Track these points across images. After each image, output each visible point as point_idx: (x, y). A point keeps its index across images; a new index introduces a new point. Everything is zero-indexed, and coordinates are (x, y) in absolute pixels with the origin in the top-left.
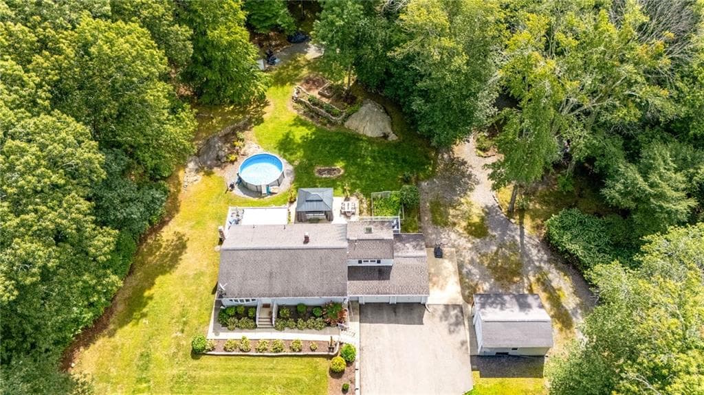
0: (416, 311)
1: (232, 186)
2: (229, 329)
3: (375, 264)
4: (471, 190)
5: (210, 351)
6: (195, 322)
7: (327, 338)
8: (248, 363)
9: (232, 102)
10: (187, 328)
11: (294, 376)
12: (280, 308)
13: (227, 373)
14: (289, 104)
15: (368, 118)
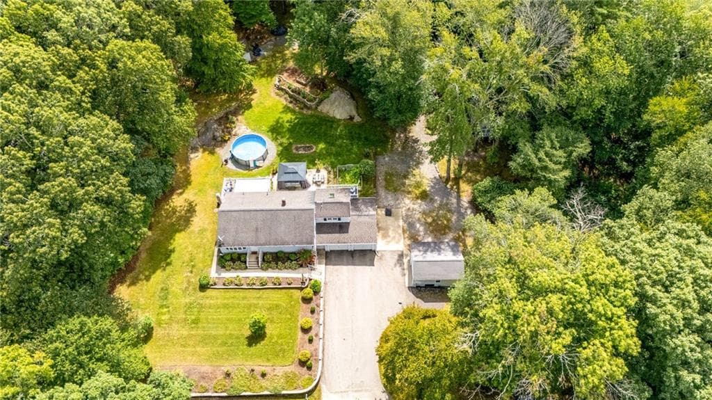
0: (369, 256)
1: (226, 161)
2: (227, 270)
3: (337, 221)
4: (422, 163)
5: (212, 285)
6: (201, 265)
7: (300, 276)
8: (241, 294)
9: (225, 91)
10: (194, 270)
11: (275, 302)
12: (265, 254)
13: (225, 301)
14: (273, 91)
15: (337, 103)
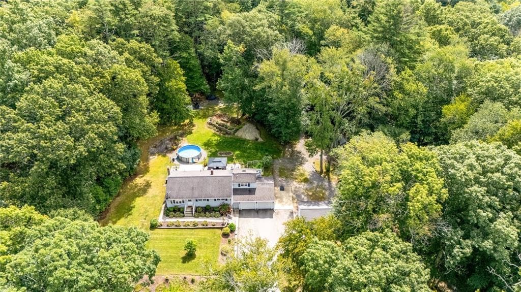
0: (269, 213)
1: (173, 160)
2: (170, 217)
3: (247, 187)
4: (304, 164)
5: (159, 226)
6: (152, 215)
7: (221, 221)
8: (179, 231)
9: (175, 125)
10: (147, 218)
11: (203, 237)
12: (196, 208)
13: (168, 236)
14: (206, 126)
15: (247, 131)
